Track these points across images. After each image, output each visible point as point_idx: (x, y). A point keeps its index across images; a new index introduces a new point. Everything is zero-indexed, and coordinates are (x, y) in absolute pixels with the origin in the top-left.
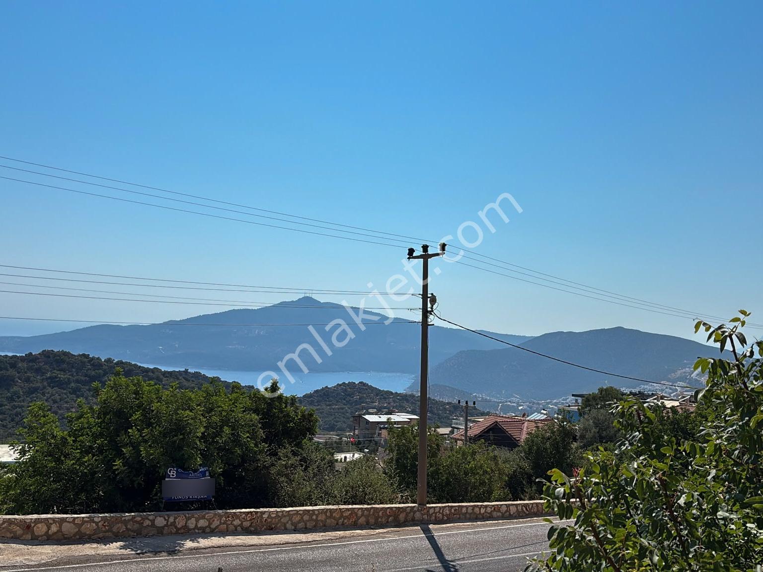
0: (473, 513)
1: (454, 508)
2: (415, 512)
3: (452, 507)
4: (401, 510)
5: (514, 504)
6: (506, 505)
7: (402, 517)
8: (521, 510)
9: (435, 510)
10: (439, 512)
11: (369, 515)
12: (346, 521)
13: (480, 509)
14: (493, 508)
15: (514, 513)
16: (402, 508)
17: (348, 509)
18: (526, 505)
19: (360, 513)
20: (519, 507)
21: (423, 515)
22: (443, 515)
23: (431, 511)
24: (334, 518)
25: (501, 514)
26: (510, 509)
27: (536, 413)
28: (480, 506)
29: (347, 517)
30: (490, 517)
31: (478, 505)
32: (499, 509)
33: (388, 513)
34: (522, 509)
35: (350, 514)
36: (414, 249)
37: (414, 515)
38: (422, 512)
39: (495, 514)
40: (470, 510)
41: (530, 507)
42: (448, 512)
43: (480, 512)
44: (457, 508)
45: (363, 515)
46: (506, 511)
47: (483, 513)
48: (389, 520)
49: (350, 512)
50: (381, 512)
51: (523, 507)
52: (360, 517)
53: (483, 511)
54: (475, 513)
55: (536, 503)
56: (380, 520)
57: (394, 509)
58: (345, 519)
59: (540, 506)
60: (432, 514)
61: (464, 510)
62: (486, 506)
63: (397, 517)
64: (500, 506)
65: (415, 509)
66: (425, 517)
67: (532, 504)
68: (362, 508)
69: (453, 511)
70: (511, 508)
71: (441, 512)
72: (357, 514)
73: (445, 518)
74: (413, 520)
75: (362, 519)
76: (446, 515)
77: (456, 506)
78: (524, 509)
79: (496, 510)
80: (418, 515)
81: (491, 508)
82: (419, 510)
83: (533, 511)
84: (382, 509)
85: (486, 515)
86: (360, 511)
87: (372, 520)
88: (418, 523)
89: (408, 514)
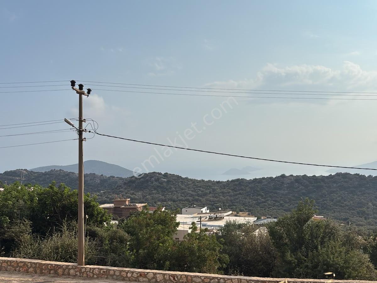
1: (103, 270)
2: (70, 269)
3: (102, 269)
4: (59, 266)
5: (161, 274)
6: (153, 273)
7: (60, 271)
8: (168, 279)
9: (86, 270)
10: (90, 271)
11: (36, 267)
12: (21, 269)
13: (127, 273)
14: (139, 274)
15: (161, 281)
16: (60, 265)
19: (30, 265)
20: (166, 276)
21: (76, 272)
22: (94, 274)
23: (83, 270)
24: (13, 266)
25: (147, 280)
26: (156, 276)
28: (127, 272)
29: (21, 267)
31: (125, 270)
32: (146, 276)
33: (49, 267)
34: (169, 278)
35: (24, 265)
37: (69, 271)
38: (76, 270)
39: (141, 279)
40: (117, 273)
41: (179, 277)
42: (97, 272)
43: (127, 275)
44: (105, 271)
45: (31, 266)
46: (153, 278)
47: (130, 277)
49: (23, 264)
50: (44, 266)
51: (171, 277)
52: (30, 268)
53: (129, 275)
54: (122, 276)
55: (185, 275)
56: (43, 271)
57: (54, 265)
58: (20, 268)
59: (189, 278)
60: (84, 272)
61: (112, 272)
62: (133, 273)
63: (56, 271)
64: (146, 273)
66: (78, 273)
67: (181, 275)
68: (31, 262)
69: (102, 272)
70: (158, 276)
71: (91, 271)
72: (27, 266)
73: (95, 276)
74: (69, 274)
75: (31, 270)
76: (96, 274)
77: (105, 269)
78: (172, 278)
79: (143, 276)
80: (72, 271)
81: (138, 274)
82: (72, 268)
83: (181, 281)
84: (44, 264)
85: (132, 279)
86: (29, 264)
87: (38, 271)
88: (71, 277)
89: (64, 270)
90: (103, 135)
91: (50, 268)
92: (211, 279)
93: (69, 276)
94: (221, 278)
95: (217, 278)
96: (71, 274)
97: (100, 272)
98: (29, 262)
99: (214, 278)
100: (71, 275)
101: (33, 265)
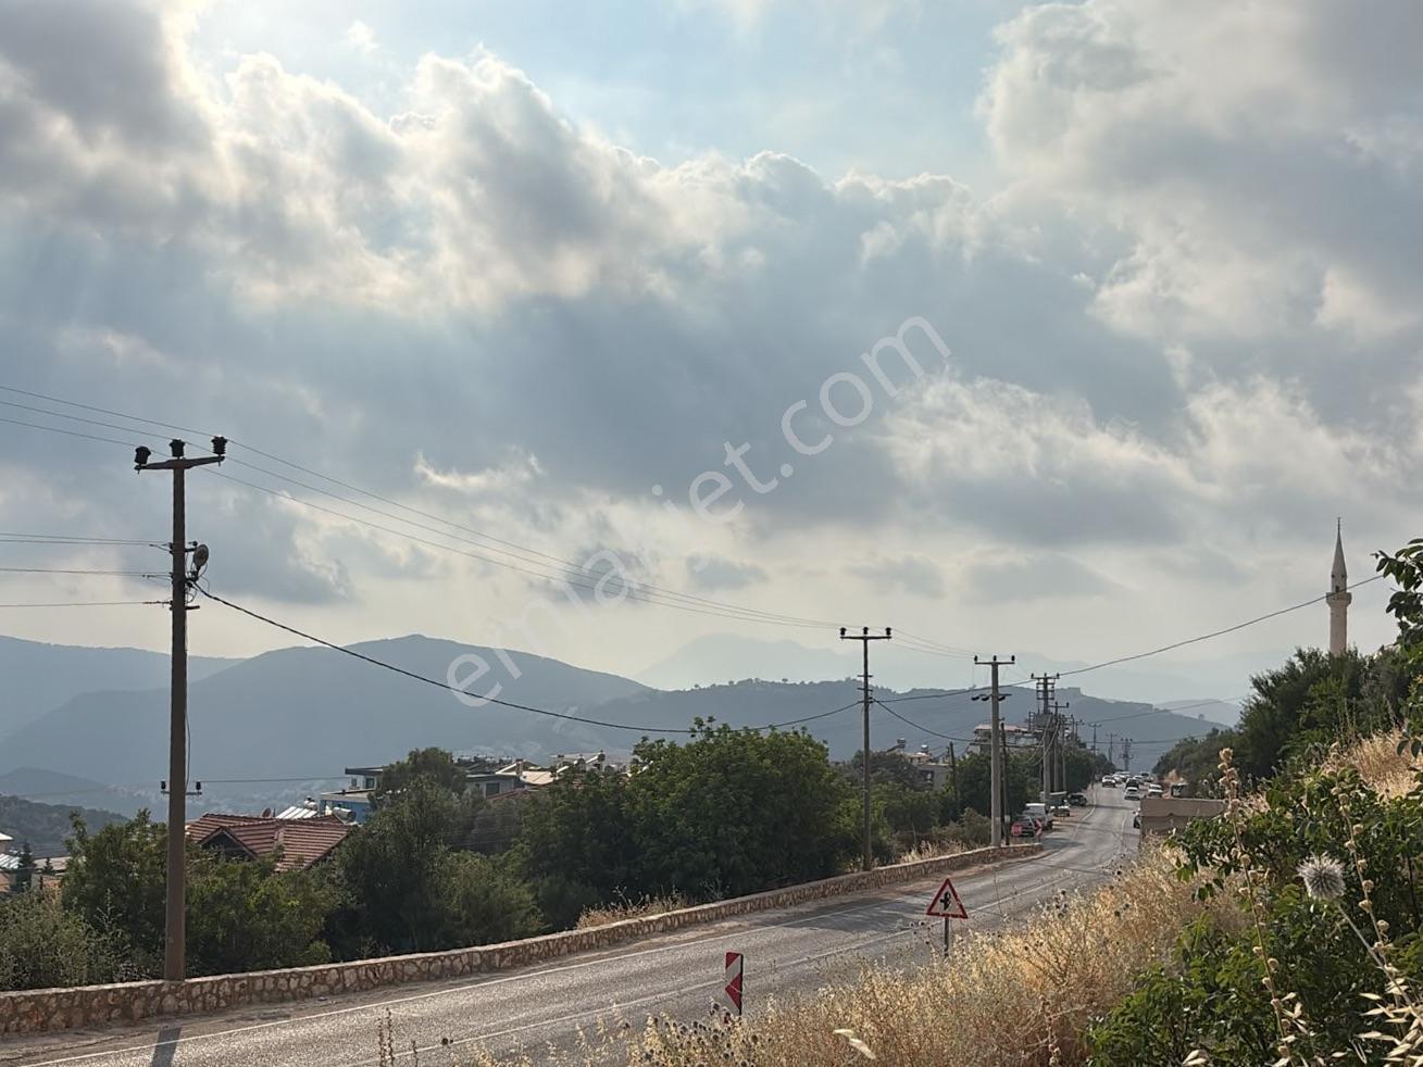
0: (277, 989)
1: (240, 983)
2: (163, 995)
3: (236, 980)
4: (137, 993)
5: (352, 967)
6: (336, 969)
7: (138, 1006)
8: (364, 978)
9: (202, 988)
10: (211, 992)
11: (70, 1008)
12: (24, 1022)
13: (289, 981)
14: (313, 977)
15: (351, 985)
16: (137, 989)
17: (27, 999)
18: (373, 968)
19: (54, 1005)
20: (360, 972)
21: (179, 1000)
22: (218, 998)
23: (196, 991)
25: (327, 989)
26: (343, 976)
27: (292, 808)
28: (288, 976)
29: (26, 1015)
30: (307, 996)
31: (285, 973)
32: (325, 979)
33: (110, 1001)
34: (366, 975)
35: (33, 1008)
36: (150, 449)
37: (161, 1001)
38: (178, 995)
39: (316, 989)
40: (269, 985)
41: (381, 970)
42: (228, 990)
43: (289, 986)
44: (245, 982)
45: (59, 1007)
46: (338, 981)
47: (295, 989)
48: (113, 1015)
49: (33, 1003)
50: (96, 1000)
51: (369, 972)
52: (55, 1013)
53: (294, 983)
54: (280, 990)
55: (392, 962)
56: (94, 1016)
57: (123, 992)
58: (21, 1019)
59: (399, 967)
60: (197, 997)
61: (259, 985)
62: (300, 975)
63: (128, 1008)
64: (325, 972)
65: (165, 989)
66: (184, 1003)
67: (385, 964)
68: (57, 994)
69: (237, 988)
70: (346, 974)
71: (214, 991)
72: (46, 1008)
73: (223, 1004)
74: (160, 1012)
75: (58, 1018)
76: (225, 997)
77: (243, 979)
78: (371, 975)
79: (319, 980)
80: (169, 1001)
81: (310, 977)
82: (170, 992)
83: (385, 977)
84: (97, 993)
85: (300, 992)
86: (53, 1000)
87: (78, 1018)
88: (168, 1017)
89: (150, 999)
90: (216, 598)
91: (111, 1003)
92: (430, 963)
93: (163, 1017)
94: (445, 957)
95: (438, 957)
96: (166, 1009)
97: (233, 988)
98: (50, 996)
99: (435, 958)
100: (168, 1013)
101: (66, 1003)
